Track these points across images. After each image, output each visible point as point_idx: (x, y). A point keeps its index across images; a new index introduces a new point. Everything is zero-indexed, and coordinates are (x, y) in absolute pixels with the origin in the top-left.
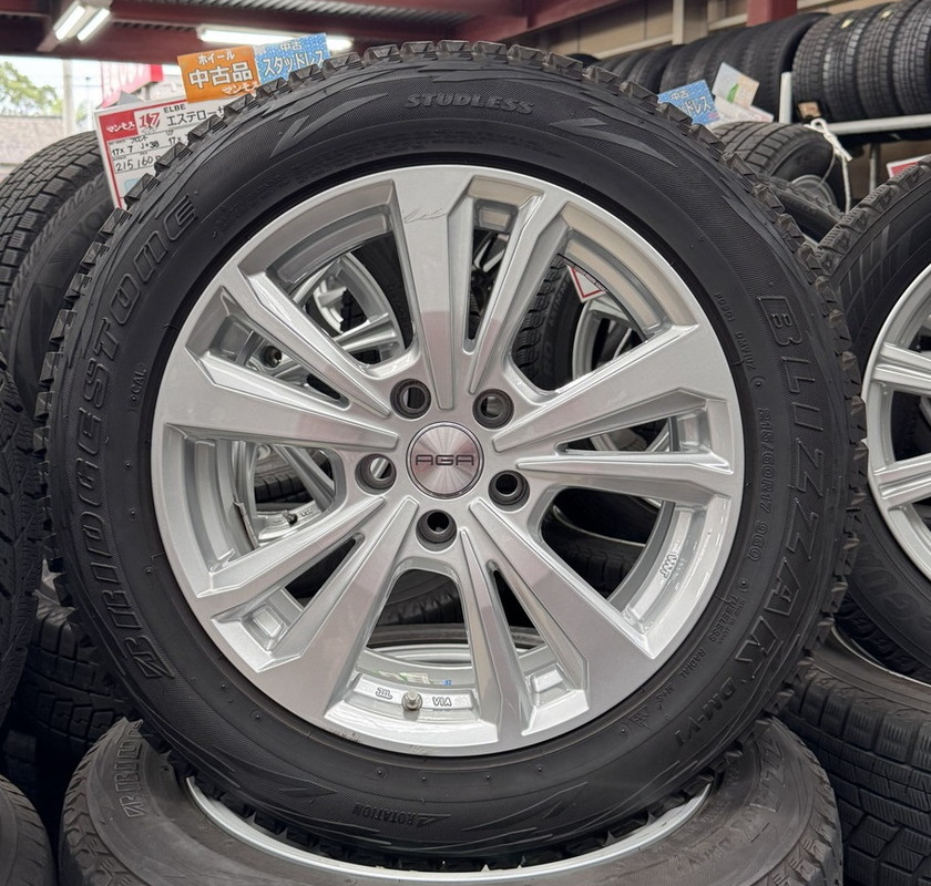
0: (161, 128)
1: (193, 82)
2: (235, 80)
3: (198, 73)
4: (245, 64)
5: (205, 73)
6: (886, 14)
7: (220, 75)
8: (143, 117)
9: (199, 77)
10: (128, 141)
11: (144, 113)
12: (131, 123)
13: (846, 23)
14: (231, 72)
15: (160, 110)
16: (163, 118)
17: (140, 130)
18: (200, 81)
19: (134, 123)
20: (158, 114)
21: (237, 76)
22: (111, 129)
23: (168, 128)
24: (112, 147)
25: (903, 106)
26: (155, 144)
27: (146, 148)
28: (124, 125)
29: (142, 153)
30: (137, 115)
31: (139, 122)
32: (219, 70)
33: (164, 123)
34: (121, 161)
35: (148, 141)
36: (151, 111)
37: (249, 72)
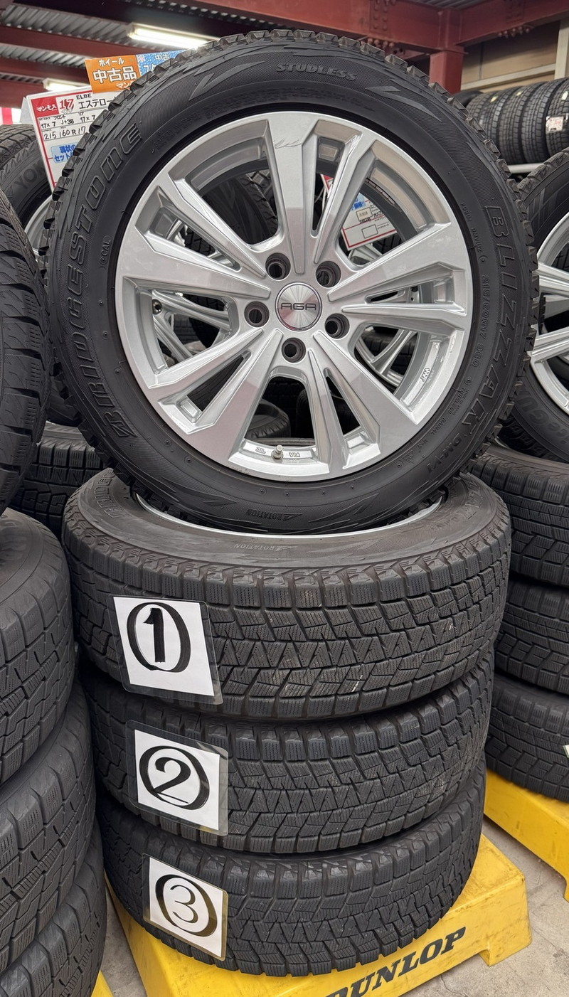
0: (74, 110)
1: (96, 78)
2: (125, 78)
3: (99, 72)
4: (131, 68)
5: (104, 72)
6: (519, 94)
7: (115, 75)
8: (62, 102)
9: (100, 75)
10: (52, 119)
11: (63, 99)
12: (54, 105)
13: (494, 99)
14: (122, 73)
15: (74, 97)
16: (76, 102)
17: (60, 111)
18: (100, 78)
19: (56, 105)
20: (72, 100)
21: (126, 76)
22: (40, 109)
23: (79, 110)
24: (41, 122)
25: (526, 157)
26: (71, 121)
27: (65, 124)
28: (49, 107)
29: (62, 127)
30: (58, 100)
31: (59, 105)
32: (114, 71)
33: (77, 107)
34: (48, 133)
35: (66, 119)
36: (68, 98)
37: (134, 73)
